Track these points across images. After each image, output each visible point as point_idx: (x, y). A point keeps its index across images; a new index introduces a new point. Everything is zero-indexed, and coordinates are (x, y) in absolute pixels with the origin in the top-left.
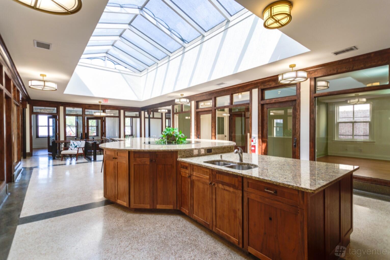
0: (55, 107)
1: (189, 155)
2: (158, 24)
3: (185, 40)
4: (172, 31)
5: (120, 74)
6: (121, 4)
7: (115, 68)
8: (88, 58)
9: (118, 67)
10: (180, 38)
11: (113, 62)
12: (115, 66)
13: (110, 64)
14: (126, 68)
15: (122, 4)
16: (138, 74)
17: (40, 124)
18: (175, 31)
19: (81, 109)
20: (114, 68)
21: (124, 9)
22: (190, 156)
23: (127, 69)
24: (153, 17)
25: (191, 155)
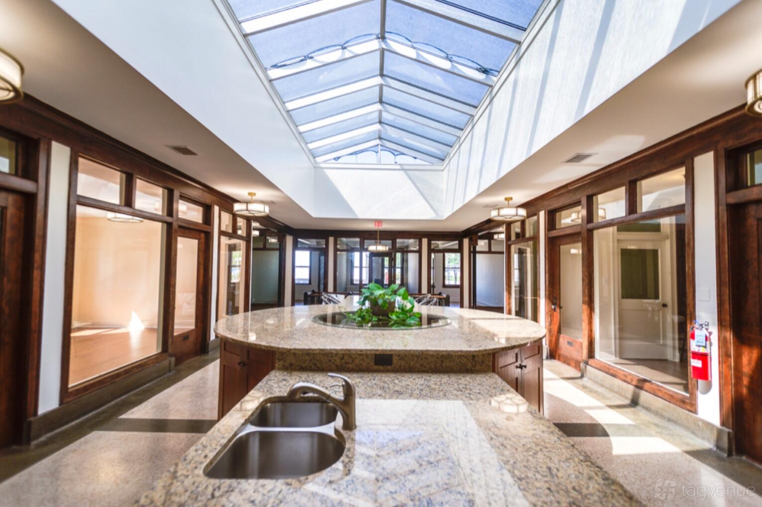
0: (323, 238)
1: (311, 364)
2: (421, 55)
3: (491, 70)
4: (454, 58)
5: (402, 172)
6: (342, 44)
7: (396, 163)
8: (351, 154)
9: (401, 159)
10: (477, 69)
11: (392, 152)
12: (395, 158)
13: (386, 157)
14: (415, 158)
15: (344, 42)
16: (438, 166)
17: (297, 264)
18: (461, 57)
19: (358, 240)
20: (394, 163)
21: (348, 50)
22: (313, 367)
23: (417, 160)
24: (410, 43)
25: (315, 365)
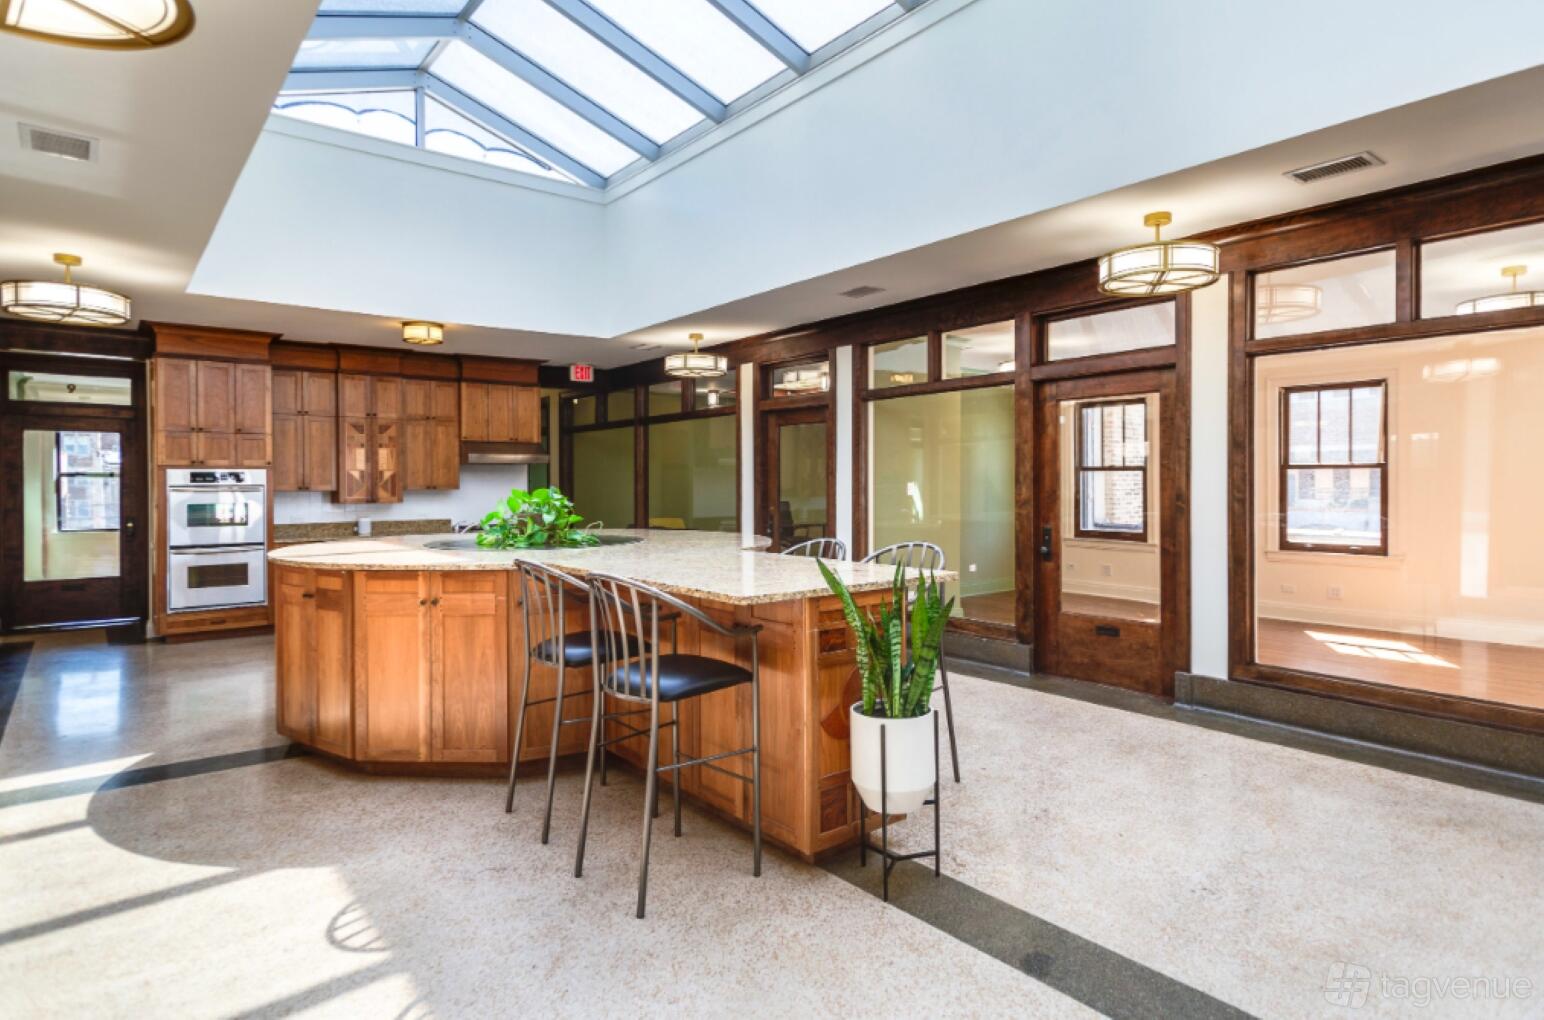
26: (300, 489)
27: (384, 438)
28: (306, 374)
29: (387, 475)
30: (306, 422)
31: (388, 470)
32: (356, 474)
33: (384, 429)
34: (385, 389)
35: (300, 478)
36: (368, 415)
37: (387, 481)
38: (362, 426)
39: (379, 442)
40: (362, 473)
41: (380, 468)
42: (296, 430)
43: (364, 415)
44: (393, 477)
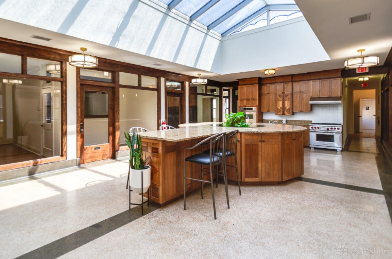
26: (267, 111)
27: (287, 98)
28: (269, 84)
29: (288, 108)
30: (269, 96)
31: (288, 107)
32: (279, 108)
33: (287, 96)
34: (287, 86)
35: (267, 109)
36: (282, 93)
37: (287, 109)
38: (281, 96)
39: (285, 100)
40: (281, 108)
41: (286, 106)
42: (267, 98)
43: (281, 93)
44: (289, 108)
